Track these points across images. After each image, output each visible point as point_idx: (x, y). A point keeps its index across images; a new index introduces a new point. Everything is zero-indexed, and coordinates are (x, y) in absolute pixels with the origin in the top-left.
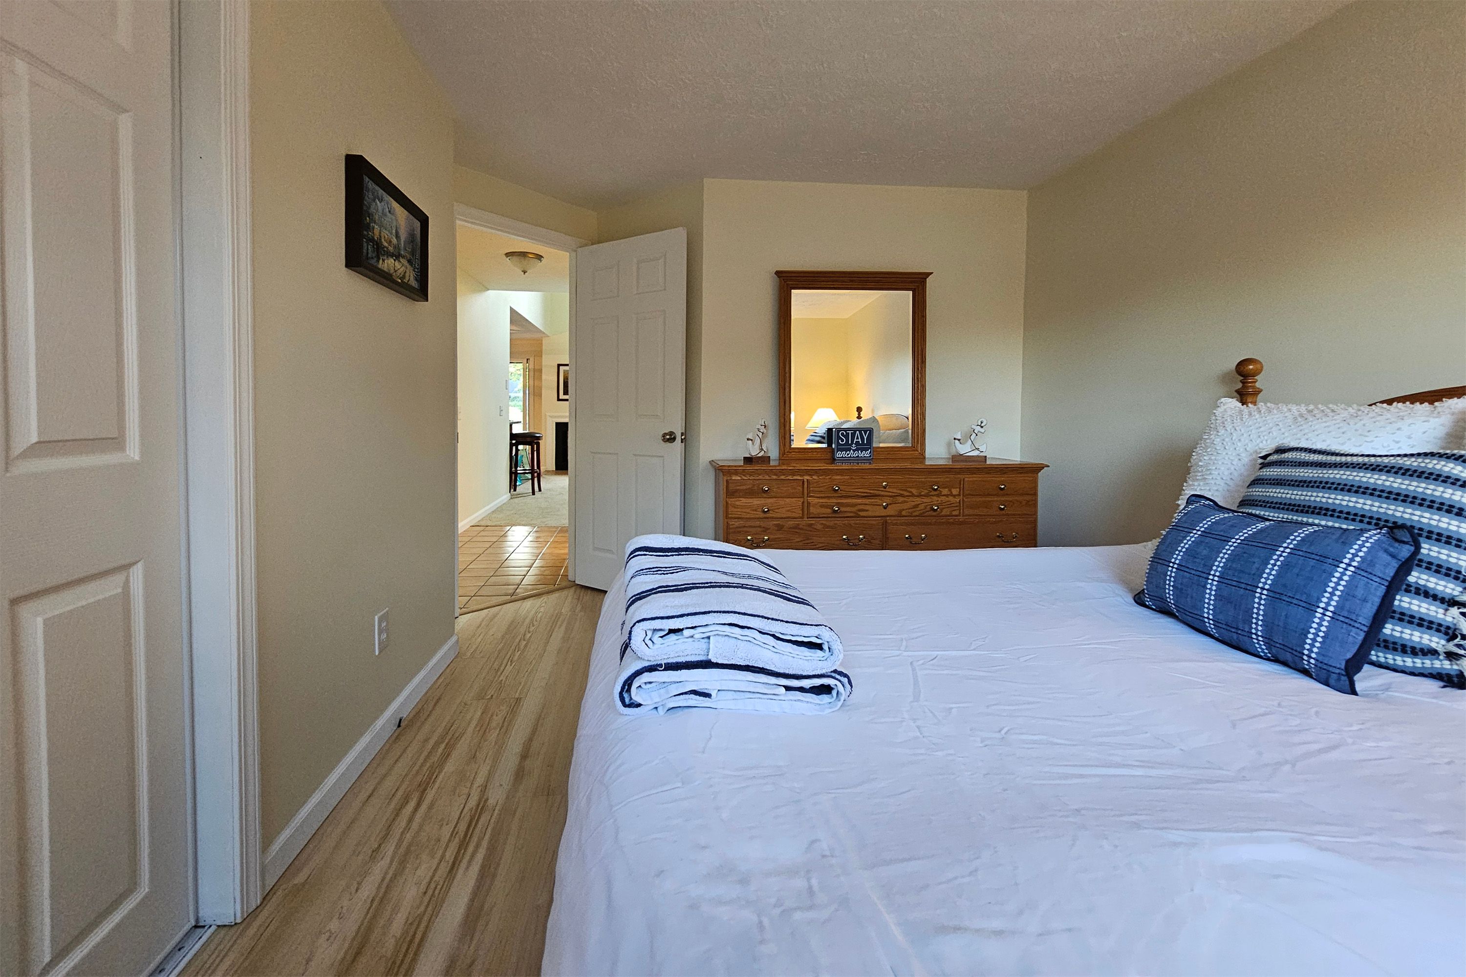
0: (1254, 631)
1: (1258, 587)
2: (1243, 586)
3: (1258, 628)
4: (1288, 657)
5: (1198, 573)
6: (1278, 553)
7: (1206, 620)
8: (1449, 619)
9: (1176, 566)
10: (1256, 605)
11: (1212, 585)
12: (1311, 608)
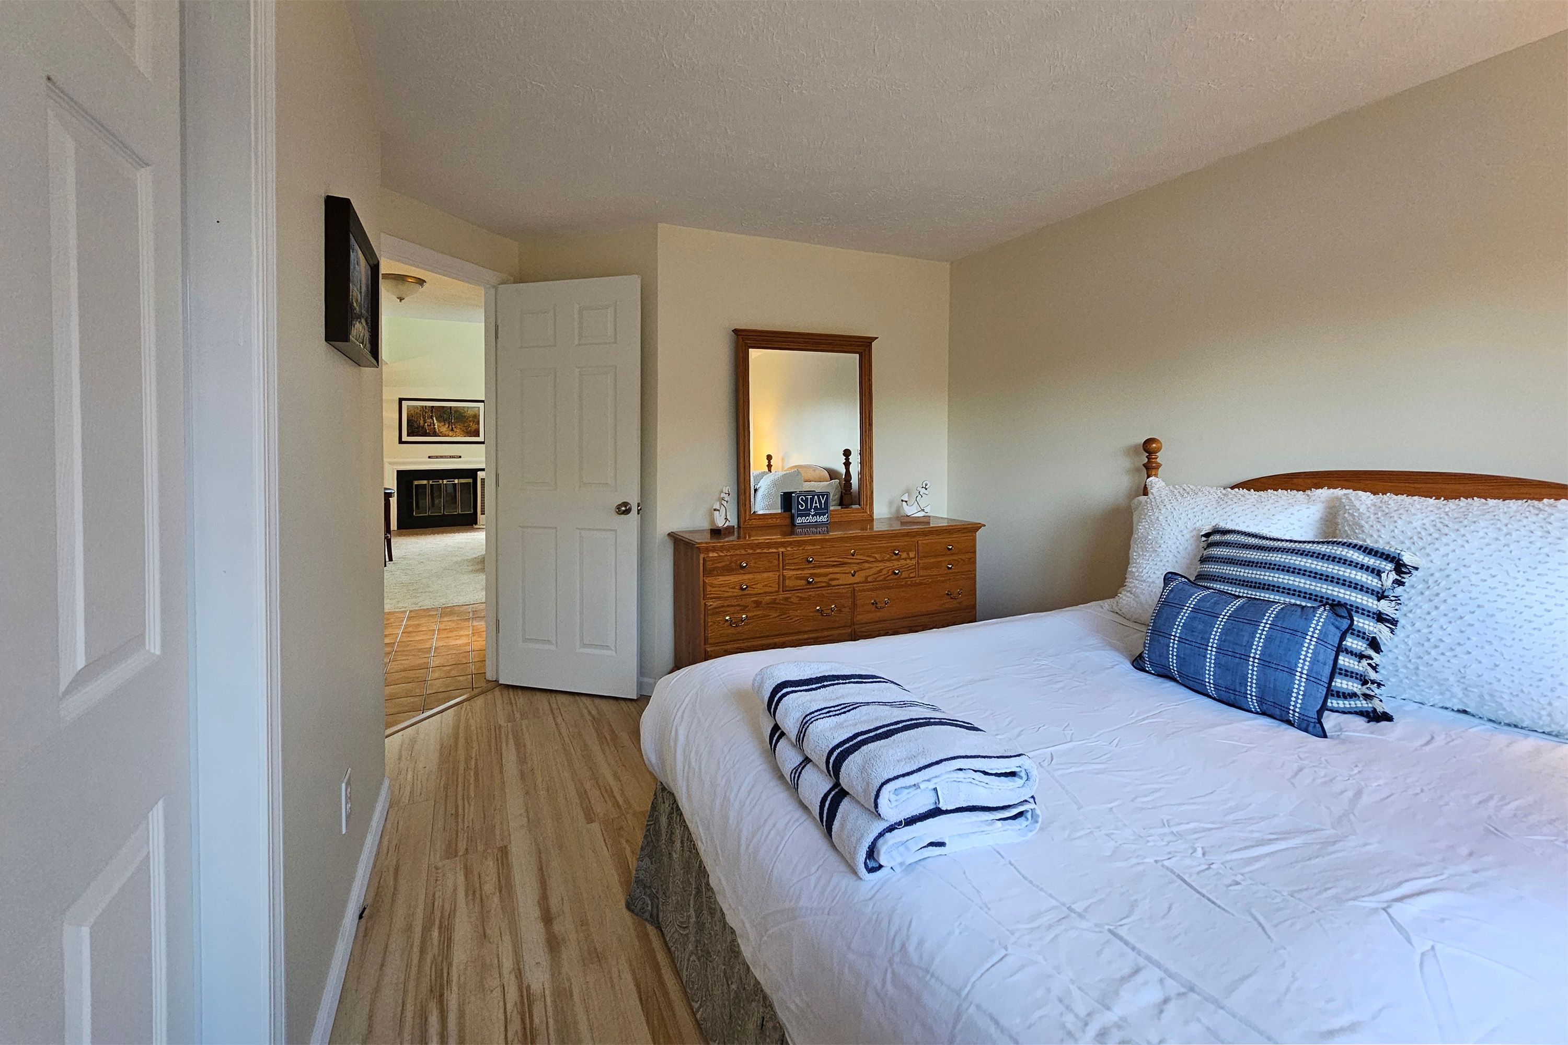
0: (1249, 692)
1: (1250, 657)
2: (1238, 656)
3: (1252, 689)
4: (1277, 712)
5: (1197, 645)
6: (1261, 628)
7: (1207, 684)
8: (1361, 669)
9: (1177, 639)
10: (1250, 672)
11: (1211, 655)
12: (1292, 672)
